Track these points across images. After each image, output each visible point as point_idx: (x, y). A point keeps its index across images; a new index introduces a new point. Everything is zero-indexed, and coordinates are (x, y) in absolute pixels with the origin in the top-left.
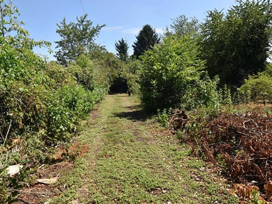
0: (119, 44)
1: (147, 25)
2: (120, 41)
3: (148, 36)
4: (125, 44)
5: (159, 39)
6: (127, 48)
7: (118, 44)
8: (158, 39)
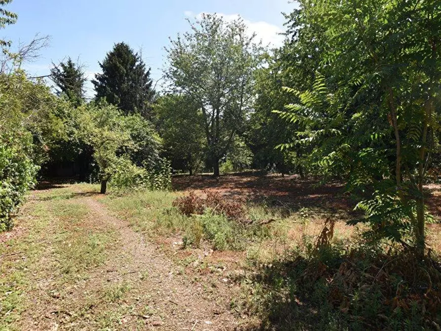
0: (62, 70)
1: (122, 44)
2: (63, 65)
3: (127, 64)
4: (76, 72)
5: (148, 73)
6: (82, 81)
7: (59, 71)
8: (145, 72)
